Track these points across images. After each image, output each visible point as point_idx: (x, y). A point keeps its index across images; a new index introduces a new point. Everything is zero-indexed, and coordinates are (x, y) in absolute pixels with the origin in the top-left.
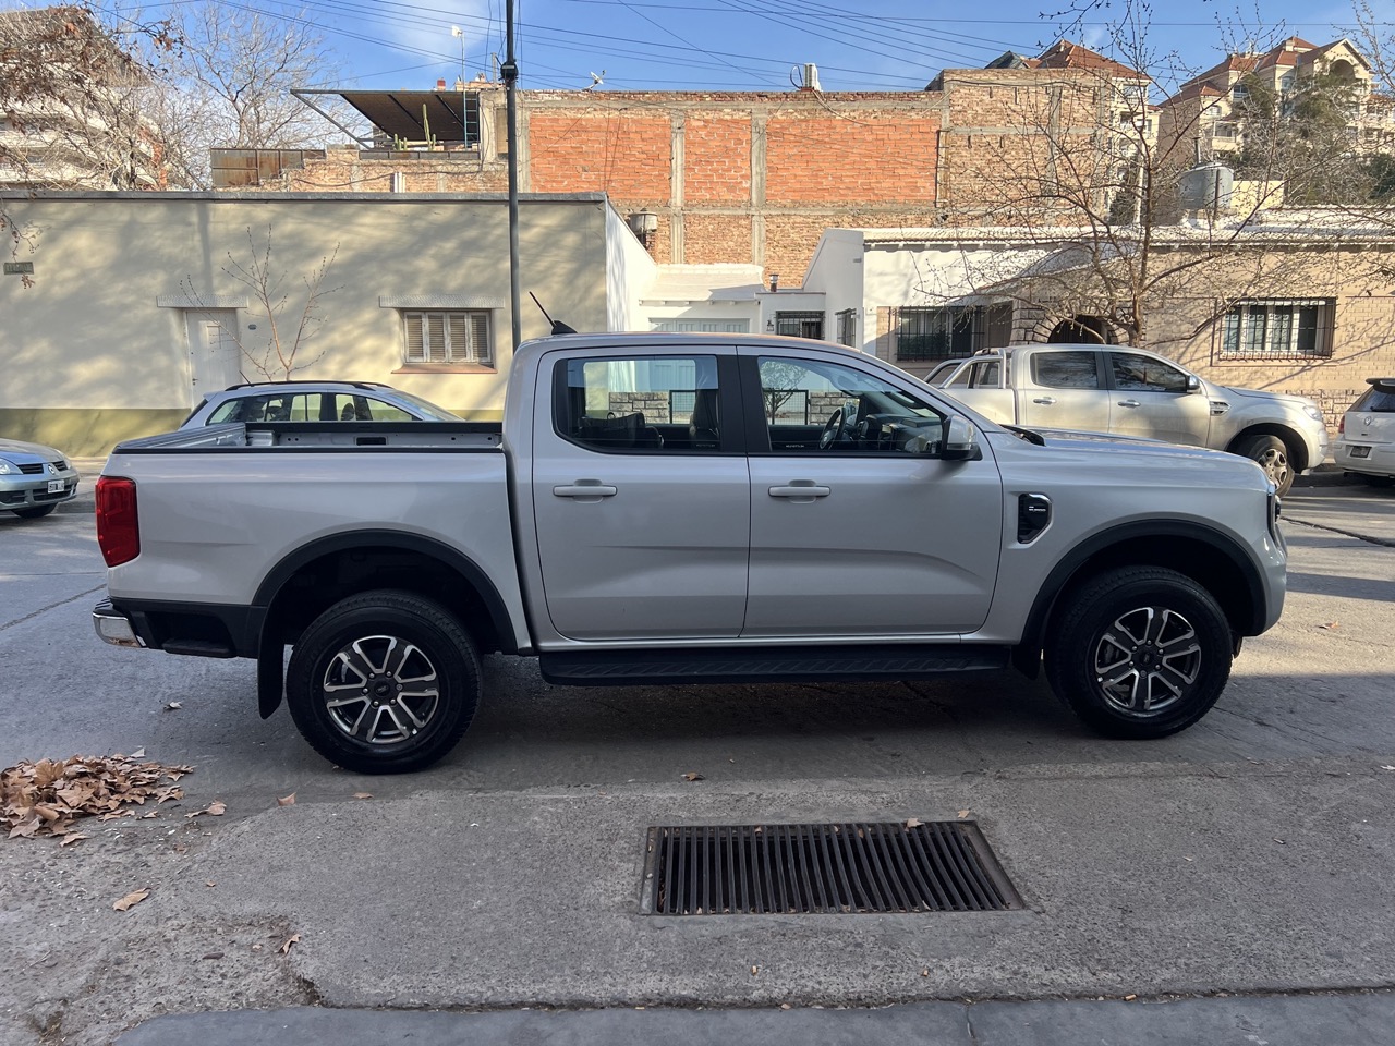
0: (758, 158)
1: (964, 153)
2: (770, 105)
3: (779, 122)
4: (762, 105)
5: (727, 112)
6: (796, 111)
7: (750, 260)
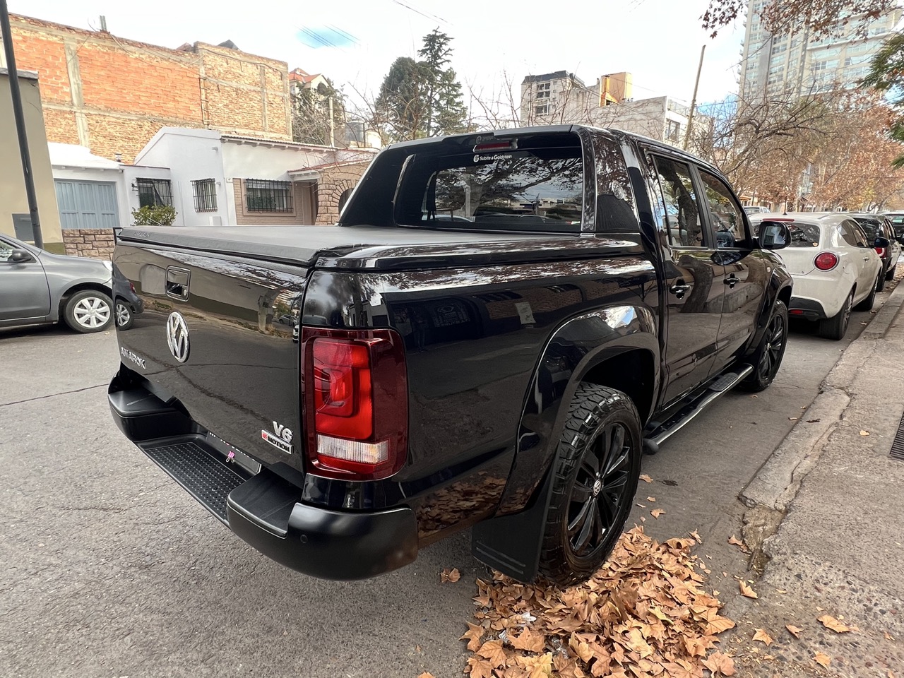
0: (74, 73)
1: (216, 94)
2: (78, 37)
3: (87, 50)
4: (71, 36)
5: (42, 34)
6: (99, 45)
7: (78, 142)
